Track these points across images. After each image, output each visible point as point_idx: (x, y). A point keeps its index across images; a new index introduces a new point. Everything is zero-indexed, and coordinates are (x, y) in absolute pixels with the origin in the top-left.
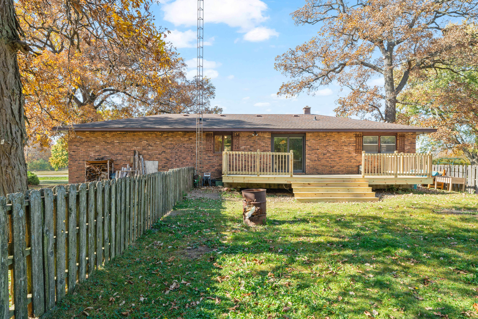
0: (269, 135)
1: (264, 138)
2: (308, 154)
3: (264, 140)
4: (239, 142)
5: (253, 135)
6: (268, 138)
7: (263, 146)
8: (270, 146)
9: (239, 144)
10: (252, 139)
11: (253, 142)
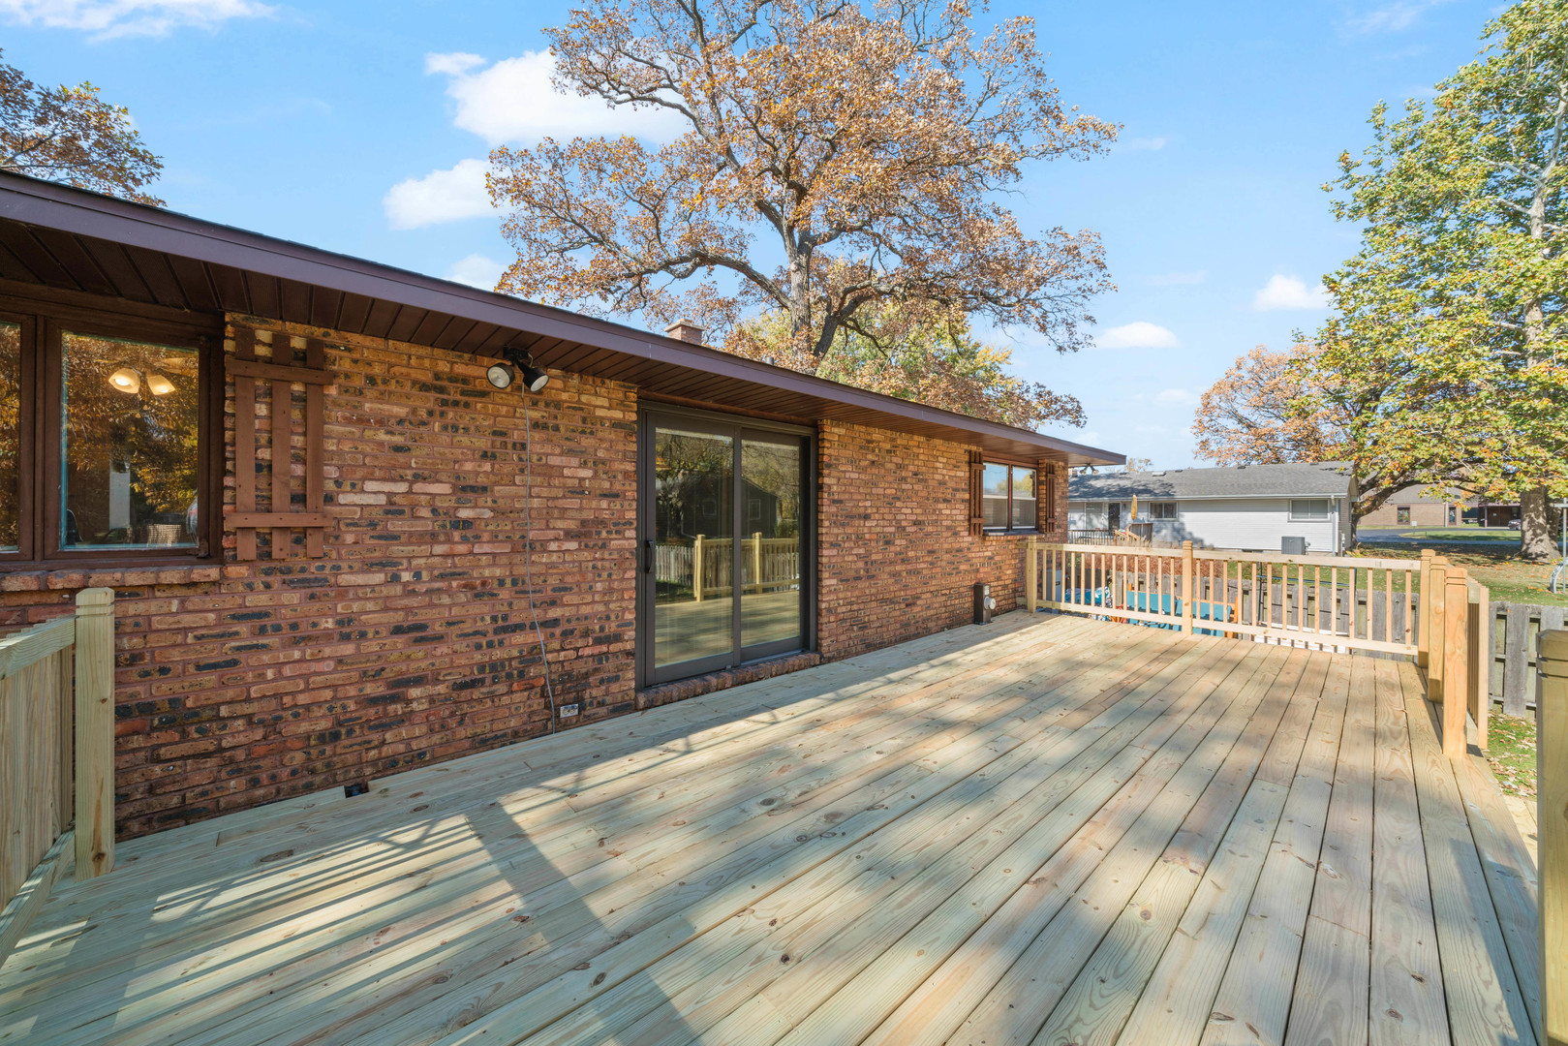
0: (622, 405)
1: (589, 423)
2: (833, 545)
3: (587, 442)
4: (315, 433)
5: (499, 377)
6: (617, 425)
7: (579, 491)
8: (631, 494)
9: (313, 457)
10: (482, 414)
11: (483, 443)
